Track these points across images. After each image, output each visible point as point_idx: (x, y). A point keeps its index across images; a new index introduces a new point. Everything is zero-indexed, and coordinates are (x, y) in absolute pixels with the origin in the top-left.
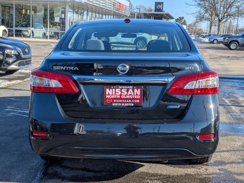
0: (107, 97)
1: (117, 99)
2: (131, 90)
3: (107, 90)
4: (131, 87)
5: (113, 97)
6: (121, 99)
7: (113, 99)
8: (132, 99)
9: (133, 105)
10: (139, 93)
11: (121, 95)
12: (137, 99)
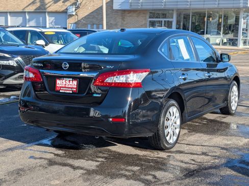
0: (58, 85)
1: (63, 87)
2: (71, 81)
3: (58, 80)
4: (71, 79)
5: (61, 86)
6: (65, 87)
7: (61, 87)
8: (71, 88)
9: (71, 92)
10: (76, 84)
11: (65, 85)
12: (74, 88)
